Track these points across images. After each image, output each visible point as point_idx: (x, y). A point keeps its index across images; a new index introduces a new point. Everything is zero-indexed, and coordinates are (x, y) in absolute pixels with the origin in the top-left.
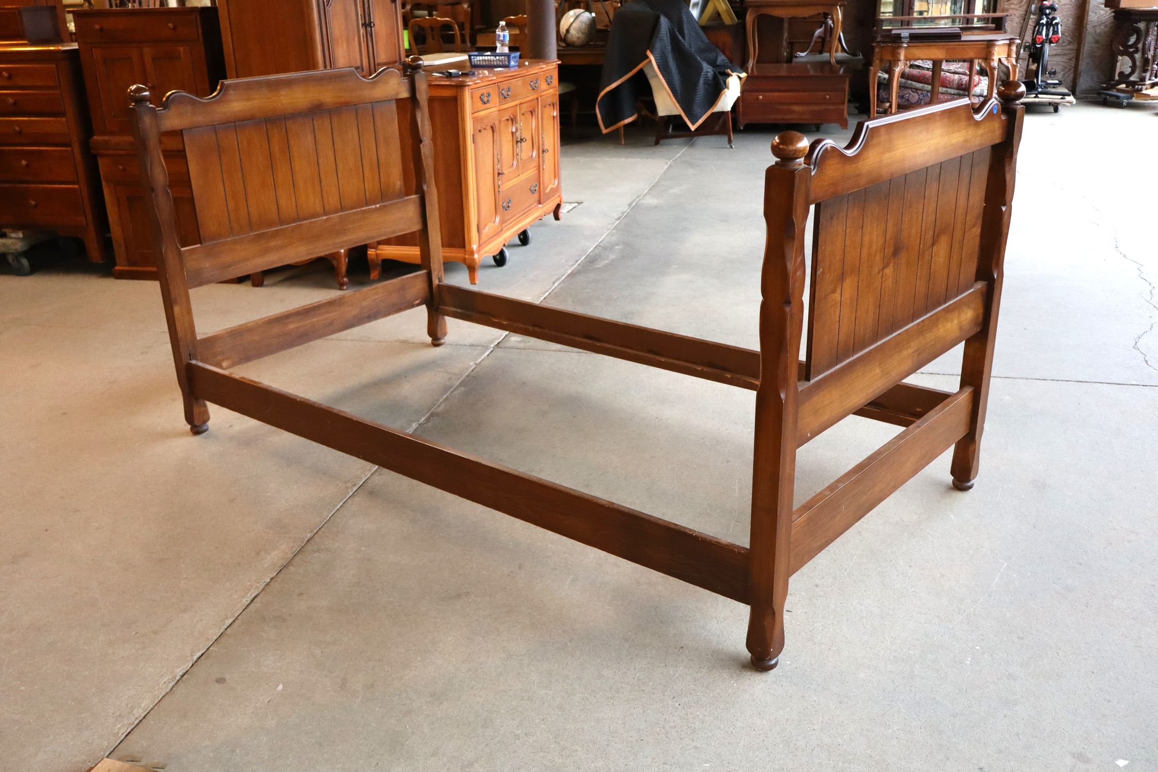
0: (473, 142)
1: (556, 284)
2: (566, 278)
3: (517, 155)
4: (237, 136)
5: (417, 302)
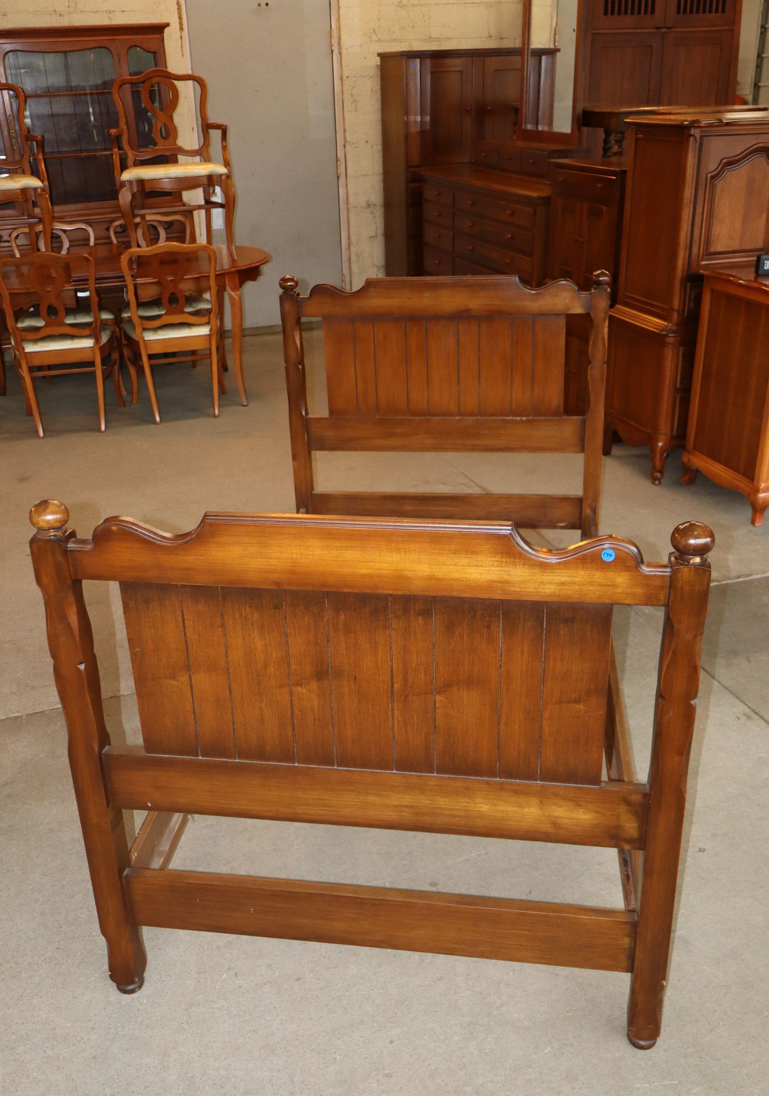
4: (373, 329)
5: (561, 524)
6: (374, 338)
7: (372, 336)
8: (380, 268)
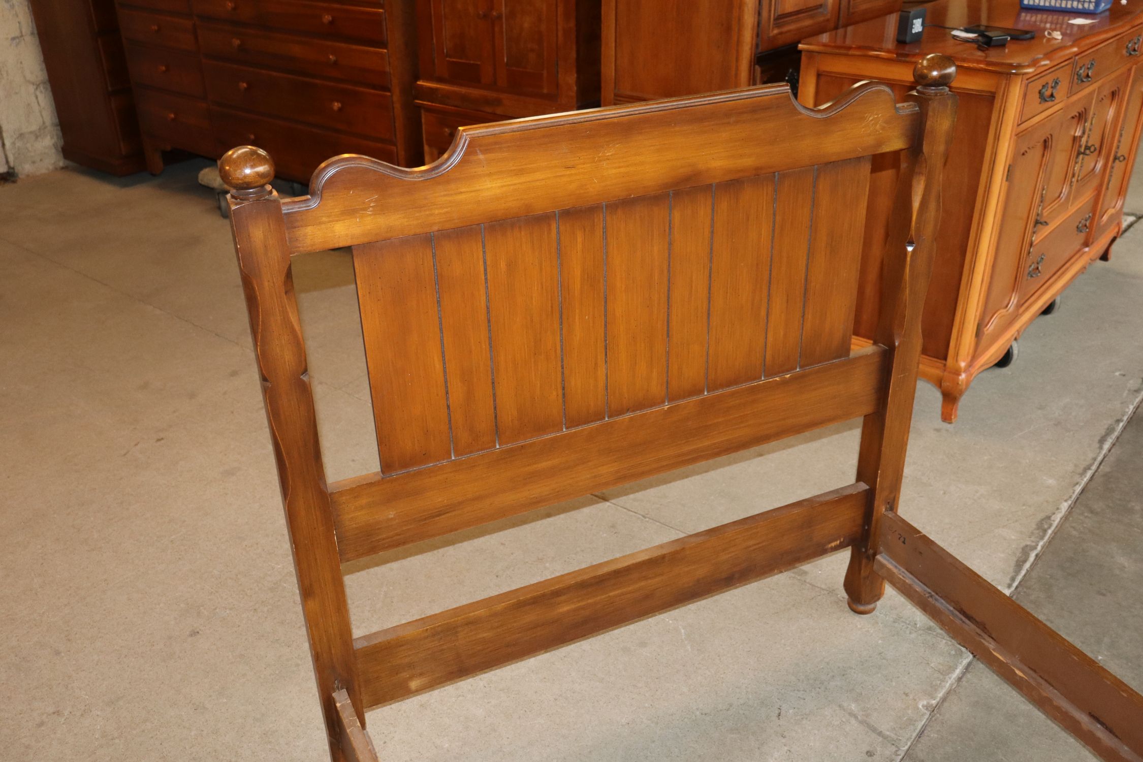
0: (1007, 180)
1: (1107, 446)
2: (1125, 428)
3: (1073, 176)
4: (484, 252)
5: (833, 544)
6: (486, 274)
7: (482, 269)
8: (38, 86)
